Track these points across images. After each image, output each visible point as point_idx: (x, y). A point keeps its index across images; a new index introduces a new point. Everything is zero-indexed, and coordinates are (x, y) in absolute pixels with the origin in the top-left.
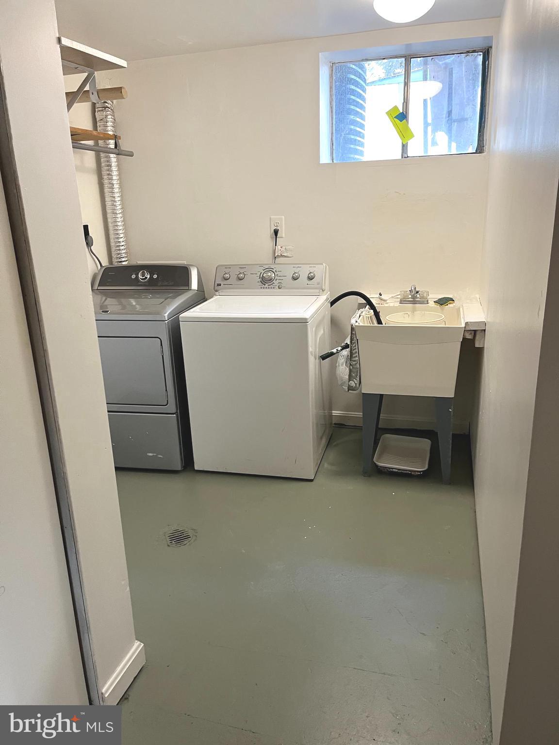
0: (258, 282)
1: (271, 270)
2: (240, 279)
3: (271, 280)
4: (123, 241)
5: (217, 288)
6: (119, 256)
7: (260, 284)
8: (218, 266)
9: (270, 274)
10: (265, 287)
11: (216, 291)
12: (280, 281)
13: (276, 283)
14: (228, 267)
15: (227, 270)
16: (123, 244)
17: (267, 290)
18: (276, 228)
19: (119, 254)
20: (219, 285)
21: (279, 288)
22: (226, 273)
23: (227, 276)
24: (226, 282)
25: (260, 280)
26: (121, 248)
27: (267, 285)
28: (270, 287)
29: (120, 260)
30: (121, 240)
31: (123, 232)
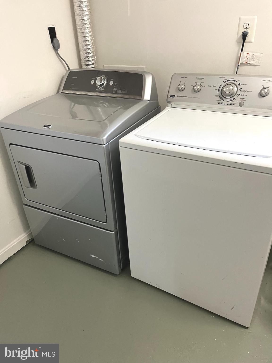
0: (216, 96)
1: (232, 82)
2: (196, 92)
3: (232, 95)
4: (90, 45)
5: (170, 99)
6: (86, 59)
7: (218, 98)
8: (175, 74)
9: (231, 88)
10: (223, 102)
11: (169, 102)
12: (243, 97)
13: (238, 99)
14: (184, 76)
15: (183, 81)
16: (89, 47)
17: (226, 106)
18: (245, 30)
19: (86, 57)
20: (173, 96)
21: (241, 105)
22: (181, 84)
23: (182, 87)
24: (181, 94)
25: (218, 94)
26: (89, 51)
27: (226, 100)
28: (229, 103)
29: (87, 63)
30: (88, 43)
31: (90, 34)
